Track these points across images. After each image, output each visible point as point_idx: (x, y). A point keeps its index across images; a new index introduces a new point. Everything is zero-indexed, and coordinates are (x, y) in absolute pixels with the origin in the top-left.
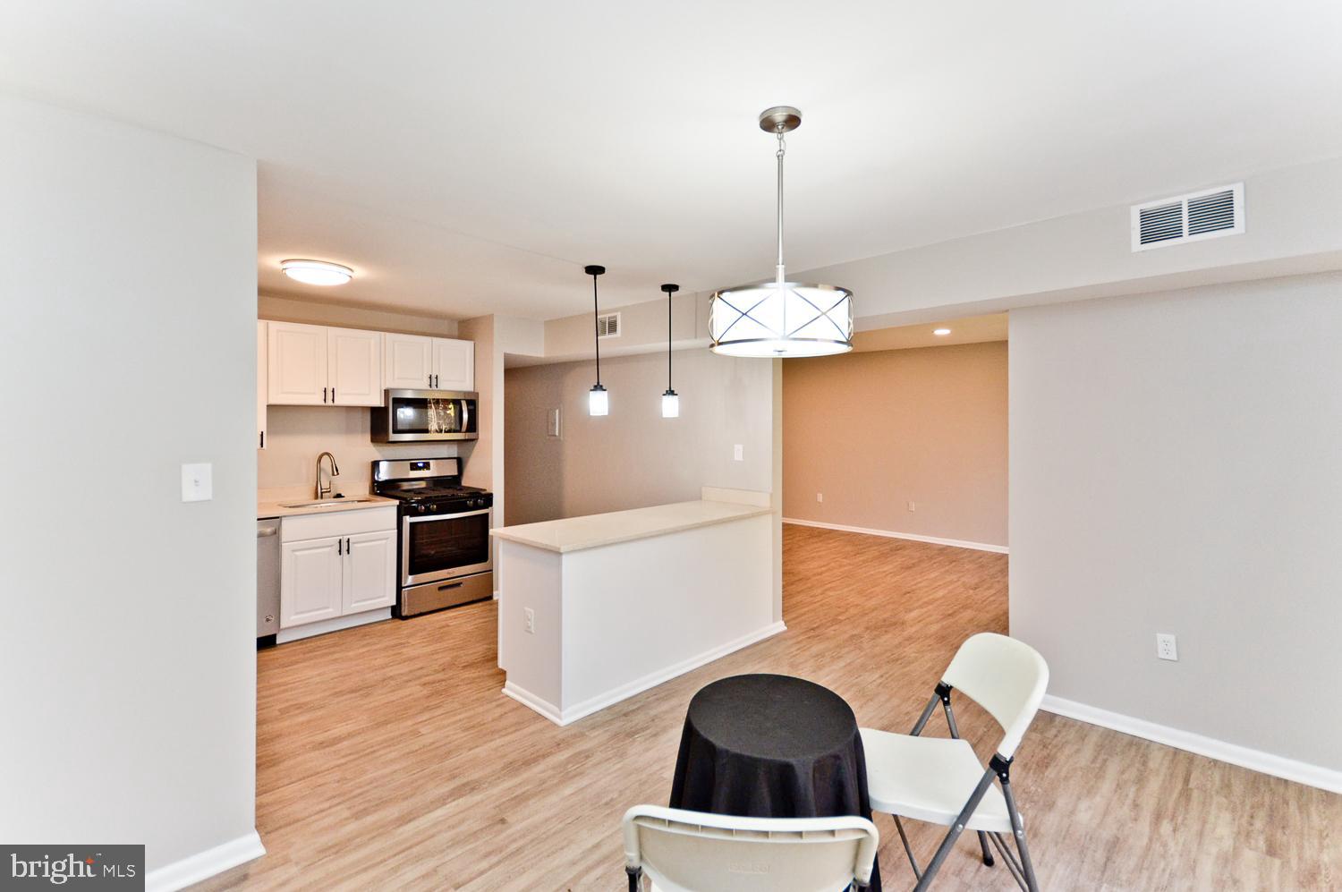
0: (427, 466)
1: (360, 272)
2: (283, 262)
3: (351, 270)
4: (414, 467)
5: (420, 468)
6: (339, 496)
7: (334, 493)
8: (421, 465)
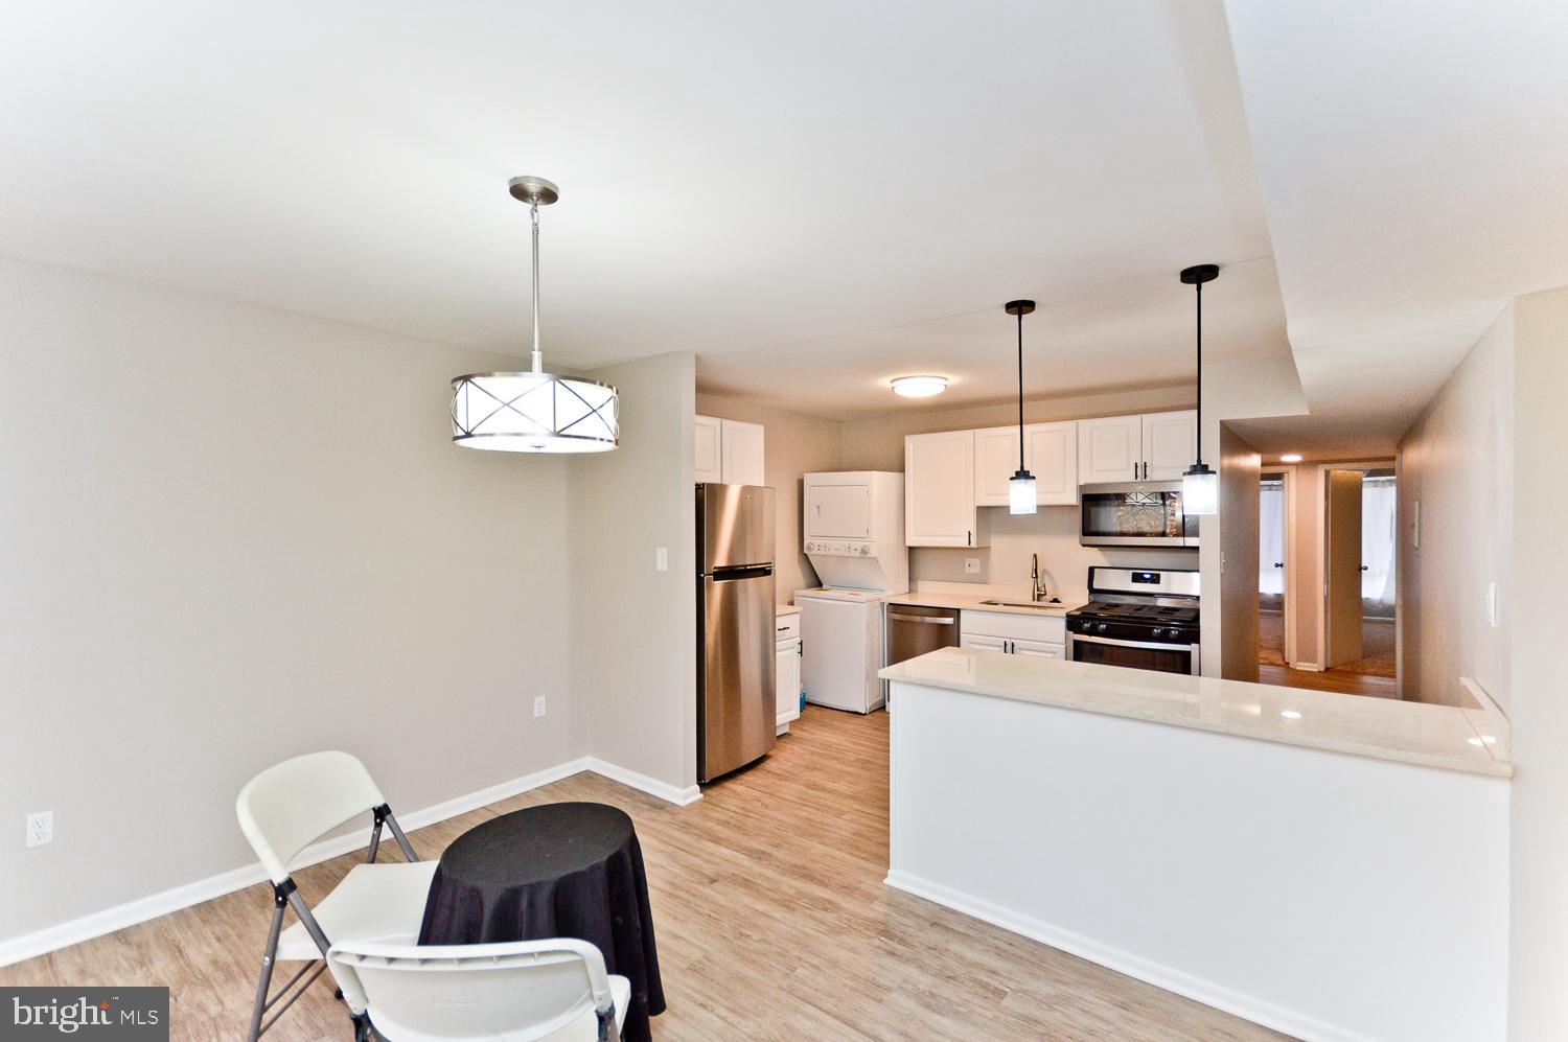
0: (1155, 579)
1: (954, 380)
2: (892, 381)
3: (946, 379)
4: (1137, 578)
5: (1146, 581)
6: (1056, 601)
7: (1049, 597)
8: (1147, 576)
